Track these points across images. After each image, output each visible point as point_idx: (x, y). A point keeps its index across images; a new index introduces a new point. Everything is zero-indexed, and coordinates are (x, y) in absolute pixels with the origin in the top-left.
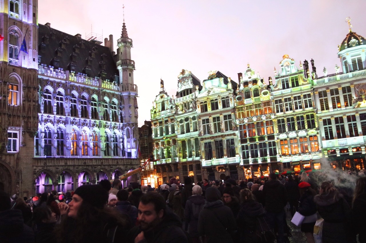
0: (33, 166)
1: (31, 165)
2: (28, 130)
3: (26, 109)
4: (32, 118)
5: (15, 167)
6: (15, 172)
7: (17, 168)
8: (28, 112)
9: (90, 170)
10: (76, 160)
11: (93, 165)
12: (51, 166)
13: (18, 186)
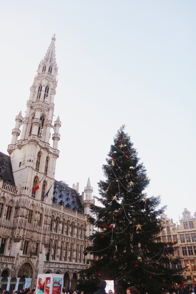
0: (44, 267)
1: (43, 266)
2: (44, 242)
3: (45, 229)
4: (47, 235)
5: (36, 266)
6: (36, 270)
7: (37, 267)
8: (45, 231)
9: (69, 272)
10: (64, 264)
11: (72, 269)
12: (52, 267)
13: (36, 280)
